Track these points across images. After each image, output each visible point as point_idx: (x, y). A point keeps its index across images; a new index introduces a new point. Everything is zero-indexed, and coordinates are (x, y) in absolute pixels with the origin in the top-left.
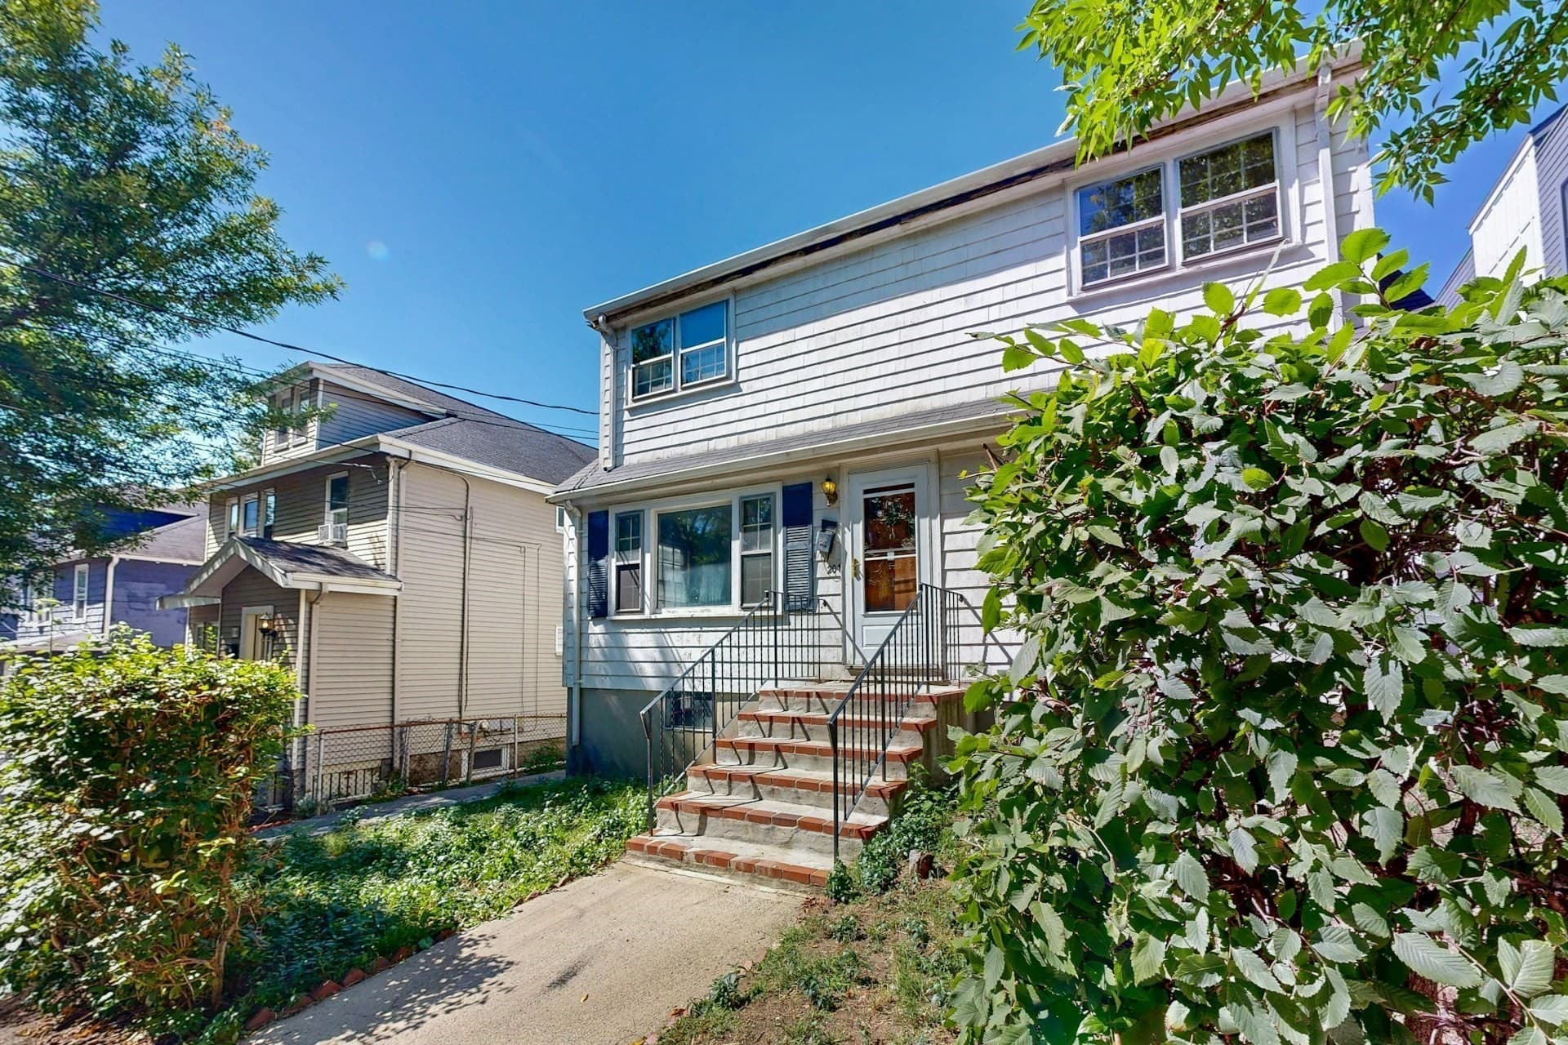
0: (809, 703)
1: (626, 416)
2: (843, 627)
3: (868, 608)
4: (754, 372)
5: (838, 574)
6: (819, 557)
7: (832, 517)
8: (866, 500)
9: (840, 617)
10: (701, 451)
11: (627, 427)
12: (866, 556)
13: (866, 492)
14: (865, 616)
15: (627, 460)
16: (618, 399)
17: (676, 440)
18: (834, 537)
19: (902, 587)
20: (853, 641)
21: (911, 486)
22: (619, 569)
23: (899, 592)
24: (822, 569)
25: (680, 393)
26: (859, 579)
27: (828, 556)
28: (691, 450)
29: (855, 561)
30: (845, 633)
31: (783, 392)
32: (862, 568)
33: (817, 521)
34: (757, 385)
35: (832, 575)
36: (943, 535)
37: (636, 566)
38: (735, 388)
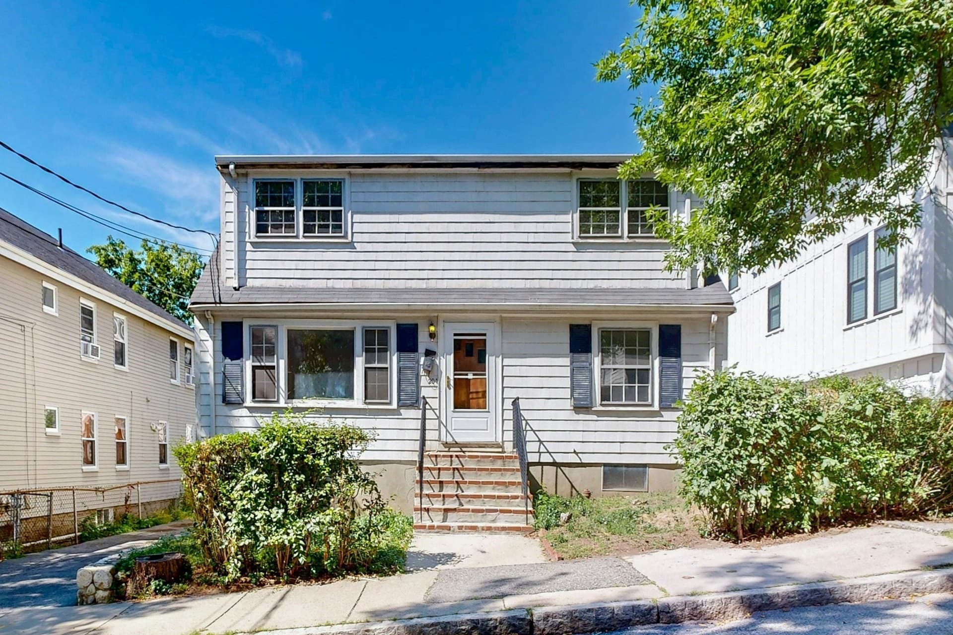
0: (451, 461)
1: (249, 247)
2: (439, 418)
3: (455, 407)
4: (366, 238)
5: (436, 384)
6: (422, 373)
7: (432, 347)
8: (455, 340)
9: (437, 412)
10: (320, 286)
11: (249, 256)
12: (455, 375)
13: (455, 335)
14: (454, 412)
15: (250, 283)
16: (241, 232)
17: (299, 274)
18: (433, 361)
19: (475, 395)
20: (446, 427)
21: (485, 335)
22: (254, 368)
23: (472, 399)
24: (424, 381)
25: (302, 240)
26: (450, 389)
27: (428, 372)
28: (311, 284)
29: (448, 378)
30: (440, 422)
31: (389, 256)
32: (452, 383)
33: (422, 349)
34: (369, 247)
35: (432, 385)
36: (503, 366)
37: (273, 367)
38: (351, 245)
